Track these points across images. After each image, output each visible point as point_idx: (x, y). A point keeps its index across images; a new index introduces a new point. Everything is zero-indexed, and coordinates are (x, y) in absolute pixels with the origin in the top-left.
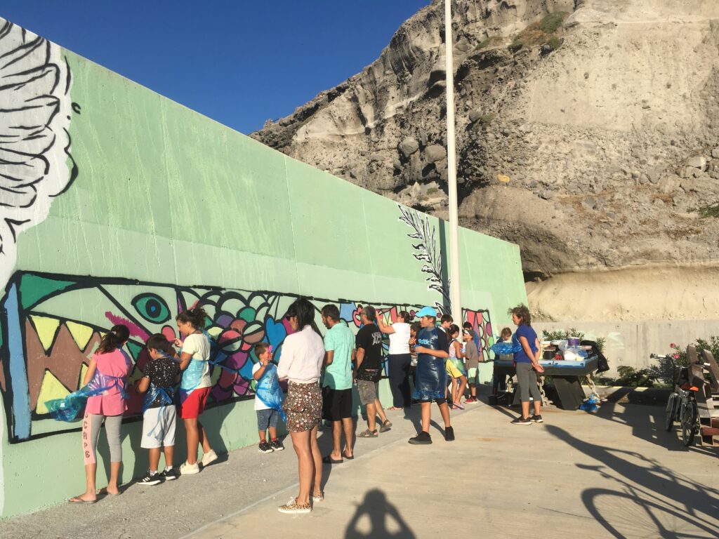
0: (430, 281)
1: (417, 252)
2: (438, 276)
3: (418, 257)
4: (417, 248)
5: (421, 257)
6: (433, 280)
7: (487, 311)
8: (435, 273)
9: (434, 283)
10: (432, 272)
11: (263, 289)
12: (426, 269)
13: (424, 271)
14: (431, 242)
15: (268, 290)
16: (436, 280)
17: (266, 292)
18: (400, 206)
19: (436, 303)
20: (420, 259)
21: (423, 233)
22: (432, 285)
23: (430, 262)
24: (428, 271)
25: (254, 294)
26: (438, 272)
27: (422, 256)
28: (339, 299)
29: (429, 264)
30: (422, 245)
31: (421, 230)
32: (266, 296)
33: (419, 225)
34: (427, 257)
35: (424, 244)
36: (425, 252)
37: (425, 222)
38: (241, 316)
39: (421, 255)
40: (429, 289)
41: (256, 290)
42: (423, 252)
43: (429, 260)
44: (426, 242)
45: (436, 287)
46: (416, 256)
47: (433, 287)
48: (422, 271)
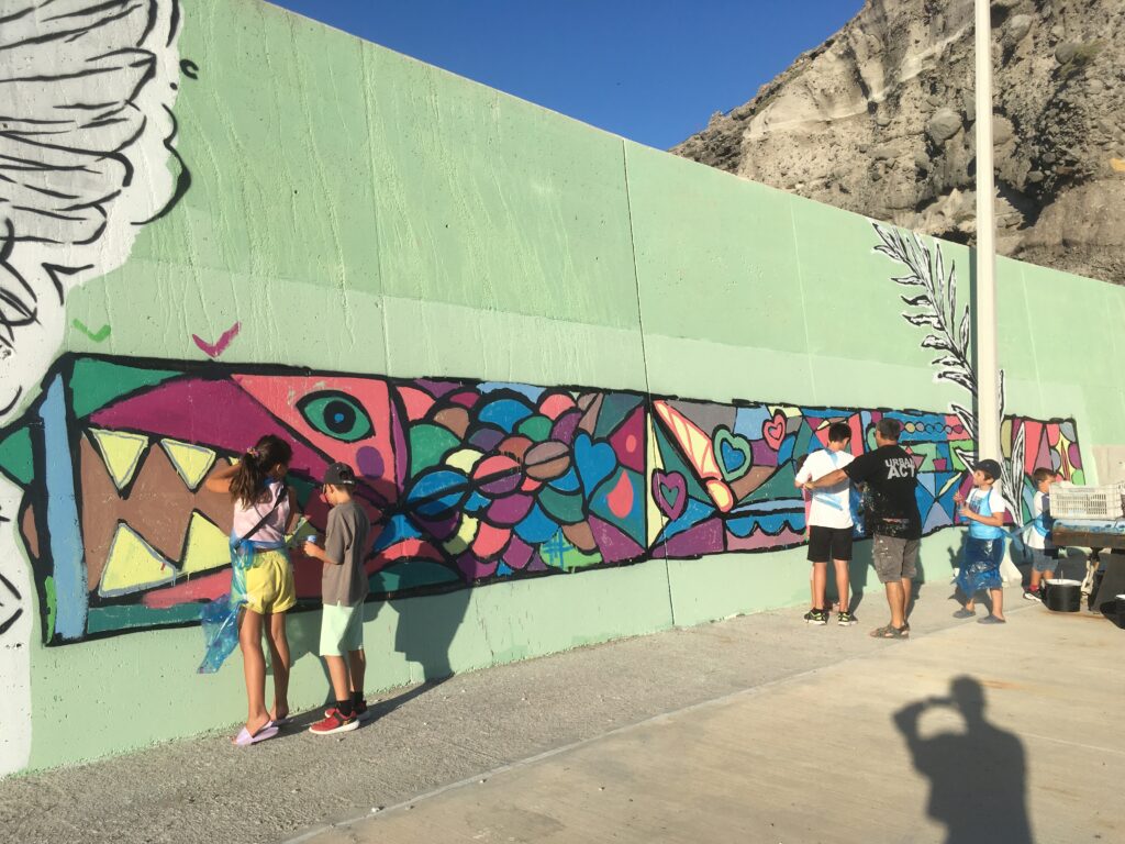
0: (941, 364)
1: (913, 311)
2: (958, 355)
3: (915, 321)
4: (914, 302)
5: (920, 320)
6: (946, 363)
7: (1072, 421)
8: (953, 350)
9: (948, 368)
10: (946, 347)
11: (569, 382)
12: (933, 342)
13: (928, 345)
14: (945, 291)
15: (581, 383)
16: (955, 363)
17: (576, 388)
18: (876, 226)
19: (954, 407)
20: (918, 324)
21: (927, 275)
22: (945, 373)
23: (942, 329)
24: (937, 347)
25: (551, 391)
26: (959, 347)
27: (925, 319)
28: (733, 400)
29: (938, 333)
30: (924, 297)
31: (924, 270)
32: (575, 395)
33: (919, 260)
34: (934, 321)
35: (930, 296)
36: (931, 310)
37: (934, 254)
38: (522, 429)
39: (922, 316)
40: (937, 380)
41: (554, 384)
42: (927, 310)
43: (939, 326)
44: (933, 291)
45: (953, 376)
46: (909, 318)
47: (948, 375)
48: (923, 345)
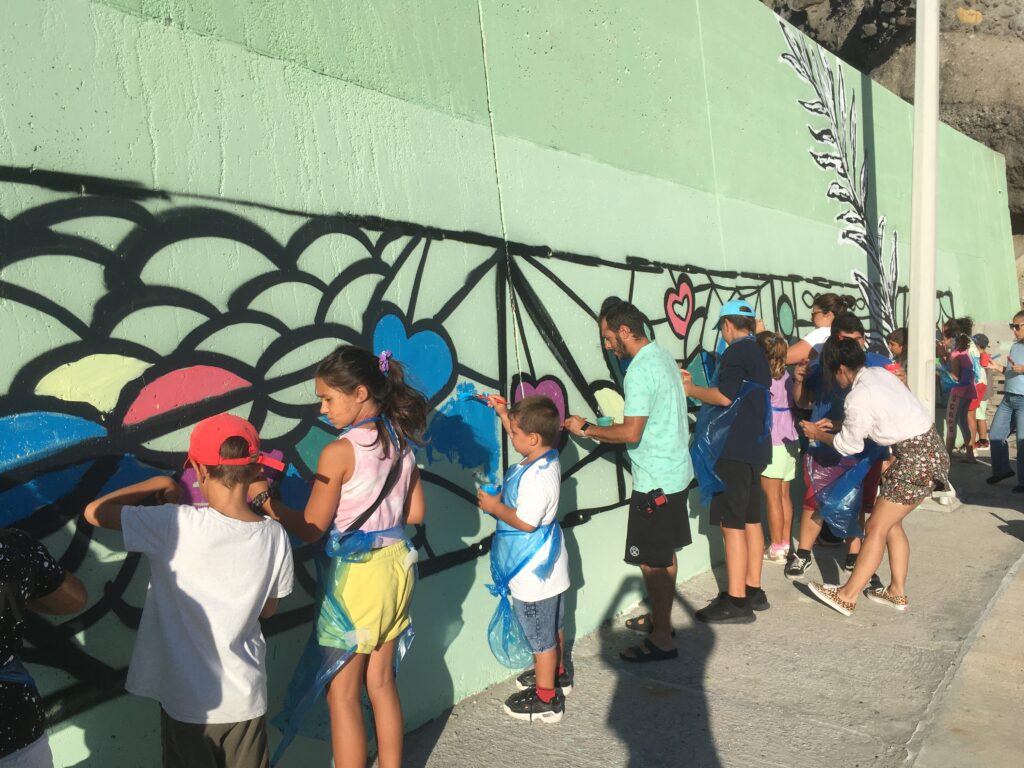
0: (844, 221)
2: (859, 210)
3: (822, 161)
4: (819, 137)
6: (849, 220)
7: (949, 294)
8: (854, 203)
9: (851, 227)
10: (847, 199)
12: (837, 191)
13: (833, 195)
16: (857, 220)
17: (374, 222)
18: (783, 26)
19: (856, 275)
20: (824, 165)
21: (830, 103)
22: (849, 232)
23: (844, 175)
24: (842, 198)
25: (318, 226)
27: (829, 160)
28: (628, 258)
29: (841, 181)
30: (828, 132)
31: (828, 95)
32: (374, 236)
33: (824, 83)
37: (837, 76)
38: (259, 304)
39: (826, 156)
42: (831, 149)
43: (842, 171)
44: (837, 126)
45: (854, 236)
46: (816, 157)
47: (851, 235)
48: (829, 195)
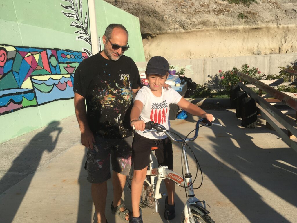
0: (78, 33)
1: (66, 11)
2: (85, 31)
3: (67, 15)
4: (66, 8)
6: (81, 33)
12: (75, 24)
14: (78, 5)
19: (85, 49)
29: (76, 21)
34: (75, 16)
35: (72, 6)
36: (73, 12)
39: (70, 14)
45: (83, 38)
46: (65, 14)
47: (81, 38)
48: (71, 25)
